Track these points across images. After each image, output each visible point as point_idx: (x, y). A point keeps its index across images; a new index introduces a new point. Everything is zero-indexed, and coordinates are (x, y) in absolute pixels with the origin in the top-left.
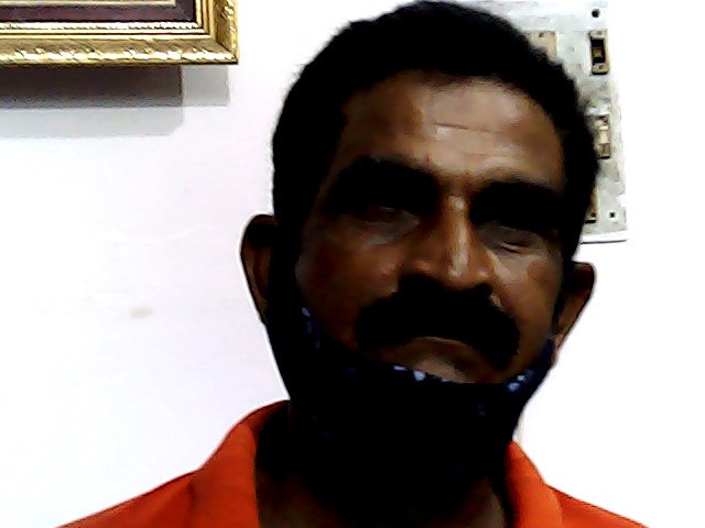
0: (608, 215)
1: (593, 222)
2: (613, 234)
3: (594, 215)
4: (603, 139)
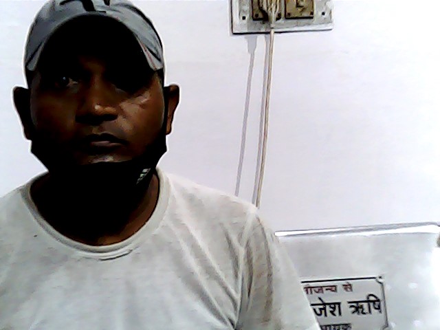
0: (320, 13)
1: (312, 18)
2: (323, 25)
3: (312, 13)
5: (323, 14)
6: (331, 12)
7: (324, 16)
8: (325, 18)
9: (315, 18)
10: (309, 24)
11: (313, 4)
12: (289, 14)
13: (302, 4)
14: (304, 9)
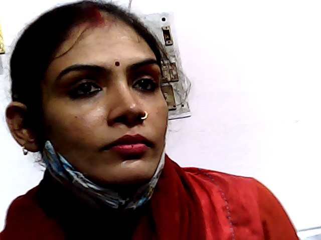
1: (175, 109)
2: (184, 114)
3: (175, 106)
4: (174, 73)
5: (183, 105)
6: (188, 105)
8: (184, 109)
9: (178, 111)
10: (173, 114)
11: (174, 100)
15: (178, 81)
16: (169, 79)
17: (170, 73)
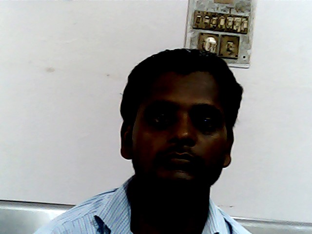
0: (242, 57)
1: (237, 59)
2: (243, 65)
3: (237, 56)
4: (245, 26)
5: (244, 57)
6: (249, 57)
7: (244, 59)
8: (245, 60)
9: (238, 60)
10: (234, 63)
11: (238, 50)
12: (222, 55)
13: (231, 49)
14: (232, 53)
15: (246, 34)
16: (239, 31)
17: (241, 25)
